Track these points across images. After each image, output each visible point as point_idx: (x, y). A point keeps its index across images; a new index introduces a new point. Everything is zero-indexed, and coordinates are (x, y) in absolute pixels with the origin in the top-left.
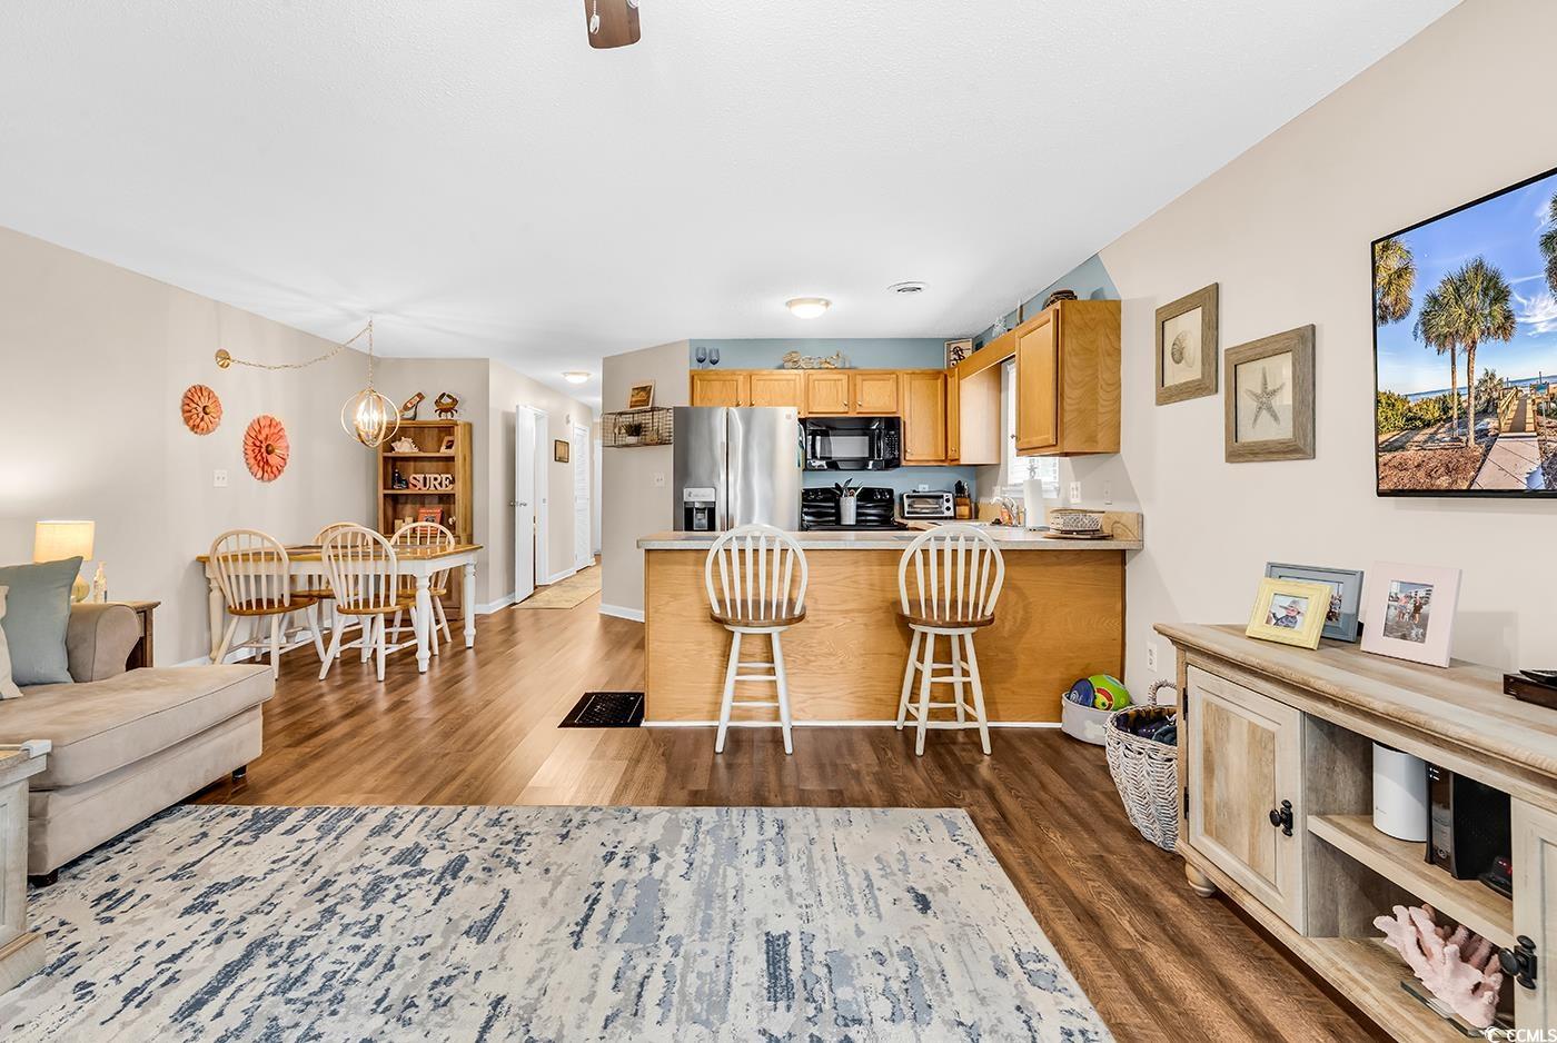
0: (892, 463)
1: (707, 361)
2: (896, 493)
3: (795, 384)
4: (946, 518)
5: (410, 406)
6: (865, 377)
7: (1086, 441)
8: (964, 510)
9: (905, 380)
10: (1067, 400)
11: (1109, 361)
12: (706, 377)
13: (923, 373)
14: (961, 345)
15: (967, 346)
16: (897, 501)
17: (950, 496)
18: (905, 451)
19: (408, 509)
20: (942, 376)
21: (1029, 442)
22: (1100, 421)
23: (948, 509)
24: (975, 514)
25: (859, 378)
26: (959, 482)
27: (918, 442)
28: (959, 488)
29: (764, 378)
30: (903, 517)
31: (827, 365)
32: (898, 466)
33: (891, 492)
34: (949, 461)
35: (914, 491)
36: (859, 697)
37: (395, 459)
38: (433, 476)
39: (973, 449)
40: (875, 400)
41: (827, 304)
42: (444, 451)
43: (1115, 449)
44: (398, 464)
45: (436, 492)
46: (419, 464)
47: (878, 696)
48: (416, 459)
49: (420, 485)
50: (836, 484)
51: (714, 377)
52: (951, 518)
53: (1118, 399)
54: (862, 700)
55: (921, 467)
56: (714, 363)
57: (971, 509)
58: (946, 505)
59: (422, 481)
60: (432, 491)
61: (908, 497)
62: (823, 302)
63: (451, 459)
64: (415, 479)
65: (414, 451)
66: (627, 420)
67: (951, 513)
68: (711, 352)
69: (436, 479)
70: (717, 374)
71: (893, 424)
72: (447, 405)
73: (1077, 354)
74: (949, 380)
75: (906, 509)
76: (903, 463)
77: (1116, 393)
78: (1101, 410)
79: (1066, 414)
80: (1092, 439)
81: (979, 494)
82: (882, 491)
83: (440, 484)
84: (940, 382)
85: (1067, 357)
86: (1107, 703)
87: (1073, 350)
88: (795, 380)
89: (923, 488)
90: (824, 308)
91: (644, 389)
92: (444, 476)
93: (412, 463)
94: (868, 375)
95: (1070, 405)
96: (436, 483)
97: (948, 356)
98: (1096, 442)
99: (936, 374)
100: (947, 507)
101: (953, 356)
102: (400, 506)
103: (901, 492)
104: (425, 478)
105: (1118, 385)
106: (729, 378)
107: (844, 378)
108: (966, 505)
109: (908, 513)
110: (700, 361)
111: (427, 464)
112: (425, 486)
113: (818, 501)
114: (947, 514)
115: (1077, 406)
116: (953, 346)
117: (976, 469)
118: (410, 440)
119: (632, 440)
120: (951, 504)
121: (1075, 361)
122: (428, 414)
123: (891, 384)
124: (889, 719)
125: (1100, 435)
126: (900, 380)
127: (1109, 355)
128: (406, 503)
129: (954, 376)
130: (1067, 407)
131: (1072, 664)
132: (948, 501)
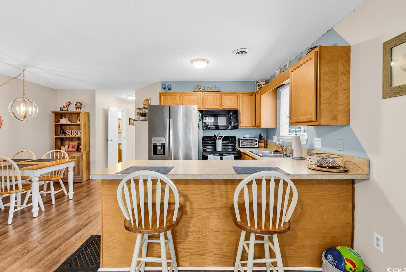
0: (236, 127)
1: (167, 89)
2: (237, 138)
3: (199, 97)
4: (255, 148)
5: (65, 106)
6: (225, 95)
7: (332, 119)
8: (262, 145)
9: (240, 95)
10: (322, 98)
11: (344, 78)
12: (166, 95)
13: (247, 93)
14: (261, 83)
15: (263, 83)
16: (237, 140)
17: (257, 139)
18: (240, 123)
19: (67, 142)
20: (254, 94)
21: (297, 120)
22: (339, 109)
23: (256, 144)
24: (266, 146)
25: (223, 95)
26: (260, 134)
27: (245, 119)
28: (260, 137)
29: (187, 95)
30: (239, 147)
31: (211, 90)
32: (238, 128)
33: (235, 137)
34: (257, 126)
35: (244, 138)
36: (215, 254)
37: (62, 125)
38: (74, 131)
39: (266, 122)
40: (229, 103)
41: (208, 62)
42: (78, 122)
43: (347, 124)
44: (63, 127)
45: (76, 137)
46: (71, 127)
47: (224, 254)
48: (69, 125)
49: (70, 134)
50: (215, 135)
51: (168, 95)
52: (257, 148)
53: (349, 97)
54: (216, 256)
55: (246, 129)
56: (169, 89)
57: (264, 144)
58: (255, 143)
59: (70, 133)
60: (74, 136)
61: (241, 140)
62: (206, 61)
63: (79, 125)
64: (68, 132)
65: (68, 122)
66: (142, 111)
67: (257, 146)
68: (168, 85)
69: (75, 132)
70: (169, 93)
71: (236, 112)
72: (79, 106)
73: (327, 74)
74: (257, 95)
75: (241, 144)
76: (239, 127)
77: (347, 94)
78: (340, 103)
79: (322, 105)
80: (335, 118)
81: (268, 138)
82: (232, 137)
83: (77, 134)
84: (253, 97)
85: (322, 76)
86: (353, 268)
87: (326, 72)
88: (198, 96)
89: (247, 136)
90: (206, 64)
91: (147, 100)
92: (78, 131)
93: (68, 126)
94: (226, 94)
95: (324, 100)
96: (76, 133)
97: (256, 88)
98: (338, 120)
99: (252, 94)
100: (256, 143)
101: (258, 87)
102: (64, 142)
103: (239, 137)
104: (72, 132)
105: (349, 90)
106: (174, 95)
107: (217, 95)
108: (263, 143)
109: (241, 146)
110: (164, 89)
111: (73, 127)
112: (72, 134)
113: (208, 141)
114: (256, 146)
115: (327, 101)
116: (258, 84)
117: (267, 130)
118: (67, 118)
119: (142, 118)
120: (257, 143)
121: (327, 77)
122: (72, 109)
123: (235, 97)
124: (230, 266)
125: (339, 116)
126: (238, 96)
127: (345, 74)
128: (66, 140)
129: (259, 94)
130: (322, 101)
131: (326, 237)
132: (256, 141)
